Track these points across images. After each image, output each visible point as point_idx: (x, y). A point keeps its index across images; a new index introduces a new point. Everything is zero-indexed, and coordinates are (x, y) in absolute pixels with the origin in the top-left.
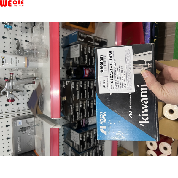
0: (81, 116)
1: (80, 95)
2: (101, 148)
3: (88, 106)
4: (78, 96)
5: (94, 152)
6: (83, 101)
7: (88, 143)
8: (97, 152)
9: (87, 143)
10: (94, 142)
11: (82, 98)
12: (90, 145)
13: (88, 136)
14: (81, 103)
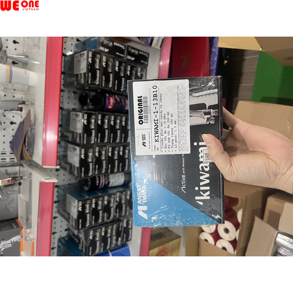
0: (97, 170)
1: (96, 136)
2: (128, 223)
3: (109, 156)
4: (93, 138)
5: (114, 229)
6: (101, 147)
7: (106, 213)
8: (120, 229)
9: (104, 213)
10: (116, 212)
11: (99, 142)
12: (108, 218)
13: (106, 203)
14: (97, 149)
